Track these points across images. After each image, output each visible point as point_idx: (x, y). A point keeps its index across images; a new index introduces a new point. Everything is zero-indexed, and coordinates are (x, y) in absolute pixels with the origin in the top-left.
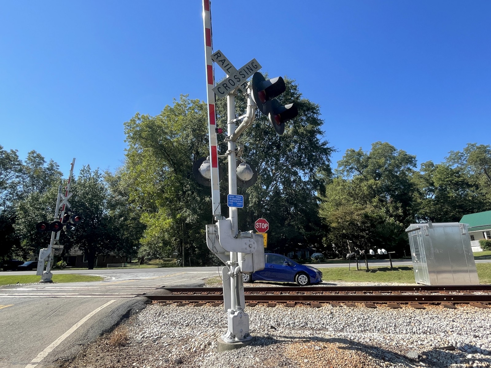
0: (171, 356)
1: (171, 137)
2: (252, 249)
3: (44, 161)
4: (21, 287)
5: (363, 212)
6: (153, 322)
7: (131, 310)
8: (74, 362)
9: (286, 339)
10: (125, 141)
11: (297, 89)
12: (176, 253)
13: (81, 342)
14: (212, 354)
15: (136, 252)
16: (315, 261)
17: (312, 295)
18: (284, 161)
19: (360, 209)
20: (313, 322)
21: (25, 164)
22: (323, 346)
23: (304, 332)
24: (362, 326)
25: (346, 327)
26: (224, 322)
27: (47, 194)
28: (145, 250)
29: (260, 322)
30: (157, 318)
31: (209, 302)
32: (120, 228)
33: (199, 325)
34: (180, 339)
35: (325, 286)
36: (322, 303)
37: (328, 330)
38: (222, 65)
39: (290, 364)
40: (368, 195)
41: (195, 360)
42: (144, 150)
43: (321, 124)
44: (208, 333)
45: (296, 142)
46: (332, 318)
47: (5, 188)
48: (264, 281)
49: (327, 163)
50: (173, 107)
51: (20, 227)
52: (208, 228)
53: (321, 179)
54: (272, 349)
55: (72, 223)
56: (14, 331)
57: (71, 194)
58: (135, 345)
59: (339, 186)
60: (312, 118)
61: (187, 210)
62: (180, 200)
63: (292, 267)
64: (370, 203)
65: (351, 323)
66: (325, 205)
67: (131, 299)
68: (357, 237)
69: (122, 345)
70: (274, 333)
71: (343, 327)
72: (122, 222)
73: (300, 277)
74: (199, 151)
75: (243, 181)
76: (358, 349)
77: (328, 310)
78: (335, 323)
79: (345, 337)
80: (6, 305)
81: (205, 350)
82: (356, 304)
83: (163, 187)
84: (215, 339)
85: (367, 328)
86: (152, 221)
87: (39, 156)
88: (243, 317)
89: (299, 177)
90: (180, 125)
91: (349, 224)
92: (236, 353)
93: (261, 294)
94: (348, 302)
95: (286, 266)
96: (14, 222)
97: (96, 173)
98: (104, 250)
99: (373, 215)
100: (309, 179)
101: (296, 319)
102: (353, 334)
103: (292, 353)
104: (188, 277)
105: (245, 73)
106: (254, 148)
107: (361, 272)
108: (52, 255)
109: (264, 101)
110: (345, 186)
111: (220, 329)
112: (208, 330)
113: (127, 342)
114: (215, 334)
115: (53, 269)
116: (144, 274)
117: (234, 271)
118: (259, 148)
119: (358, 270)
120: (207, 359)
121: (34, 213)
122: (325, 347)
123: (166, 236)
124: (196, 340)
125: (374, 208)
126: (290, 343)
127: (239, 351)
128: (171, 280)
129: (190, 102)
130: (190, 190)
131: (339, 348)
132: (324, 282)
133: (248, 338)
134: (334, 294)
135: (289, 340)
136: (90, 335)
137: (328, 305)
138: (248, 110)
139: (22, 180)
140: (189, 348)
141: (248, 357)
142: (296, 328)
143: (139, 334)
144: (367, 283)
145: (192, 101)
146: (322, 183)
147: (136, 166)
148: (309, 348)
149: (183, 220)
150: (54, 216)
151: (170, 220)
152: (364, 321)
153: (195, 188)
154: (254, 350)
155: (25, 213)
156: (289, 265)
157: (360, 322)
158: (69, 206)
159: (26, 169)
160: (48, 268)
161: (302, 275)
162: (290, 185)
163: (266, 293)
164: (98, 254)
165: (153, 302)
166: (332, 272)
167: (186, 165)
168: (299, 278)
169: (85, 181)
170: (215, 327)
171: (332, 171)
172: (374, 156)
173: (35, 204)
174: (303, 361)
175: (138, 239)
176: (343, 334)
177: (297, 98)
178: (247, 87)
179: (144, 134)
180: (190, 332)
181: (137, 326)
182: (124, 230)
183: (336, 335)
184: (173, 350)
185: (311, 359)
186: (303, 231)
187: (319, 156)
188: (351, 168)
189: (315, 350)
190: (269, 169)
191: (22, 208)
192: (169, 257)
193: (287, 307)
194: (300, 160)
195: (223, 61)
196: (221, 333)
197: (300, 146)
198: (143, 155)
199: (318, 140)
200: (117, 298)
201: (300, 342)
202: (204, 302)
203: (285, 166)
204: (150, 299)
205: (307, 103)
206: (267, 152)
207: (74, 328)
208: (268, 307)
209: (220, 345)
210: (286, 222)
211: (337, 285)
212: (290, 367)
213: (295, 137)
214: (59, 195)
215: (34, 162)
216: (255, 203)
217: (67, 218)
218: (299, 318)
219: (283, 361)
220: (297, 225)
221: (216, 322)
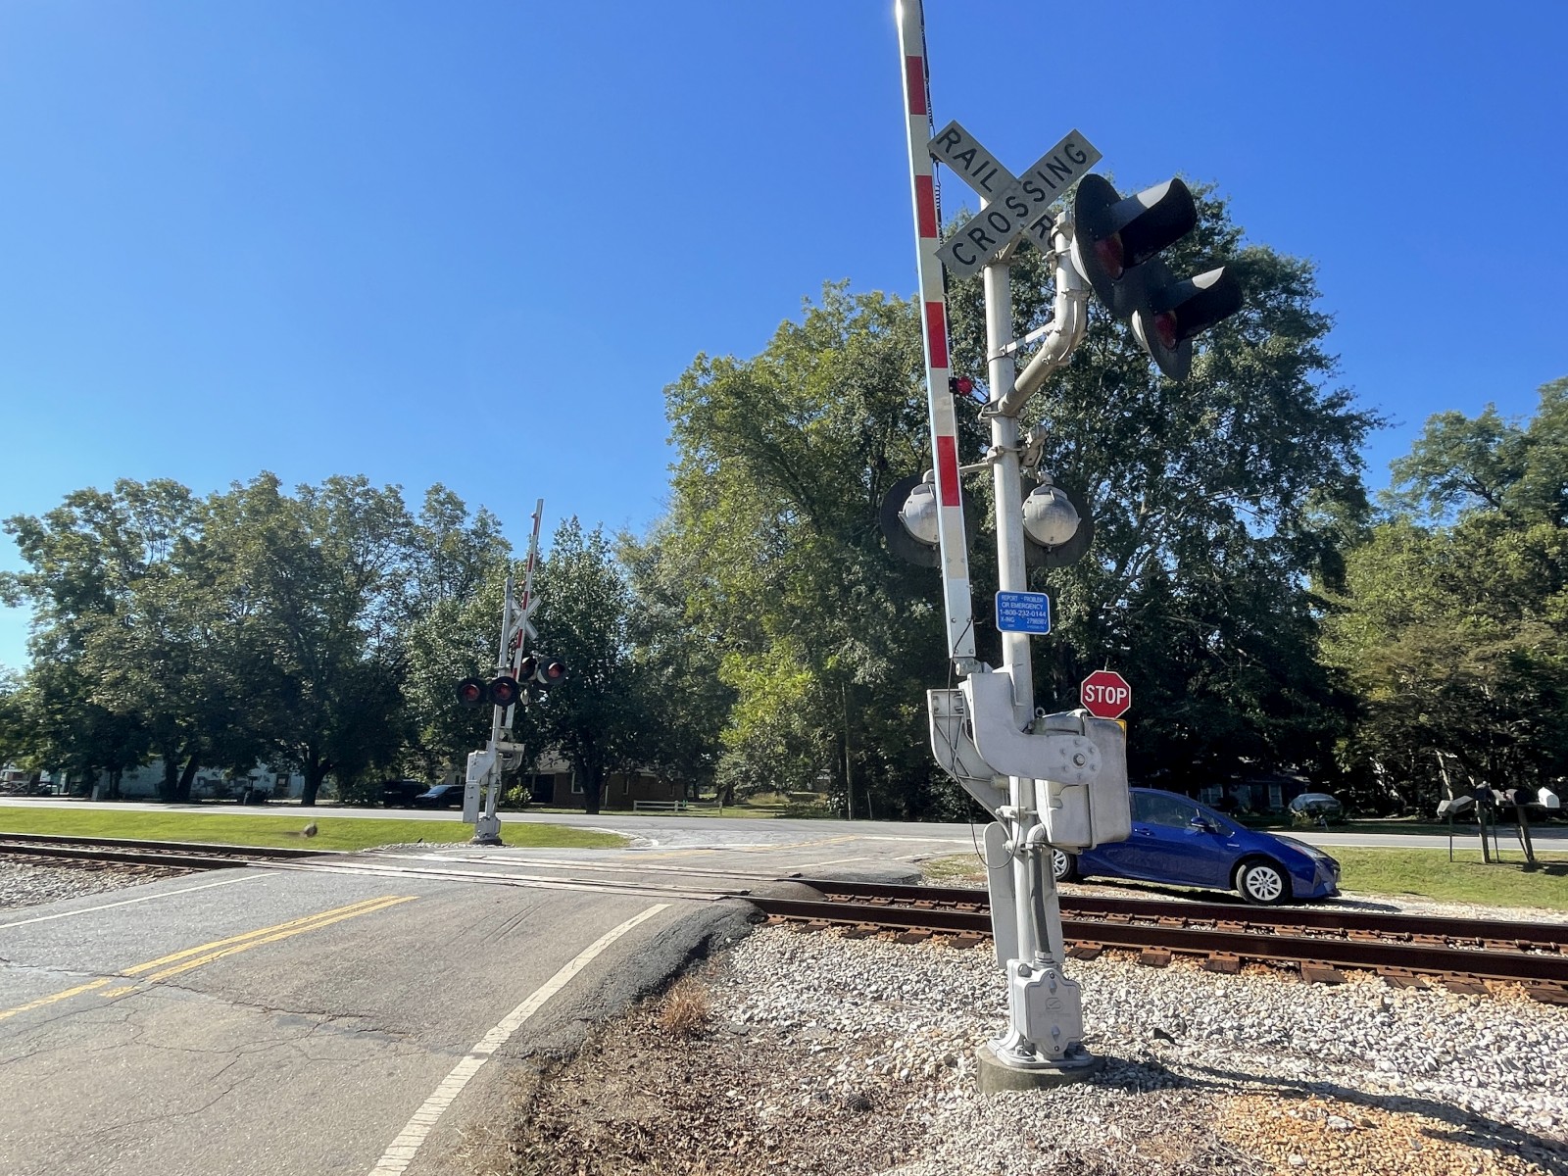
0: (835, 1084)
1: (800, 418)
2: (1086, 771)
3: (464, 512)
4: (431, 851)
5: (1503, 645)
6: (775, 977)
7: (711, 936)
8: (573, 1066)
9: (1214, 1079)
10: (669, 442)
11: (1224, 215)
12: (827, 778)
13: (586, 1014)
14: (961, 1093)
15: (710, 770)
16: (1308, 820)
17: (1303, 936)
18: (1179, 473)
19: (1492, 637)
20: (1312, 1030)
21: (419, 522)
22: (1359, 1117)
23: (1278, 1063)
24: (1515, 1067)
25: (1447, 1063)
26: (993, 998)
27: (476, 602)
28: (736, 764)
29: (1114, 1012)
30: (785, 966)
31: (939, 933)
32: (666, 697)
33: (914, 1002)
34: (857, 1036)
35: (1351, 910)
36: (1345, 968)
37: (1373, 1066)
38: (967, 168)
39: (1235, 1162)
40: (1526, 582)
41: (909, 1106)
42: (723, 465)
43: (1319, 330)
44: (945, 1029)
45: (1222, 402)
46: (1390, 1026)
47: (378, 589)
48: (1120, 881)
49: (1347, 470)
50: (801, 326)
51: (417, 692)
52: (935, 698)
53: (1325, 530)
54: (1165, 1105)
55: (543, 681)
56: (426, 966)
57: (537, 601)
58: (728, 1038)
59: (1400, 551)
60: (1284, 313)
61: (857, 643)
62: (833, 615)
63: (1220, 838)
64: (1537, 612)
65: (1471, 1053)
66: (1343, 624)
67: (709, 904)
68: (1480, 741)
69: (694, 1035)
70: (1168, 1052)
71: (1436, 1061)
72: (669, 680)
73: (1253, 873)
74: (886, 455)
75: (1044, 547)
76: (1506, 1149)
77: (1369, 995)
78: (1402, 1044)
79: (1444, 1098)
80: (401, 895)
81: (936, 1078)
82: (1488, 984)
83: (781, 576)
84: (968, 1048)
85: (1541, 1078)
86: (754, 677)
87: (451, 499)
88: (1061, 989)
89: (1236, 527)
90: (824, 379)
91: (1445, 693)
92: (1043, 1102)
93: (1112, 920)
94: (1454, 975)
95: (1199, 834)
96: (402, 680)
97: (596, 537)
98: (625, 761)
99: (1552, 659)
100: (1279, 530)
101: (1244, 1016)
102: (1481, 1092)
103: (1242, 1126)
104: (867, 851)
105: (1042, 184)
106: (1069, 436)
107: (1501, 869)
108: (497, 771)
109: (1117, 271)
110: (1427, 553)
111: (982, 1021)
112: (942, 1019)
113: (708, 1028)
114: (965, 1033)
115: (500, 808)
116: (736, 834)
117: (1025, 837)
118: (1089, 433)
119: (1488, 861)
120: (948, 1107)
121: (449, 654)
122: (1368, 1125)
123: (797, 724)
124: (906, 1046)
125: (1552, 633)
126: (1231, 1092)
127: (1051, 1097)
128: (818, 858)
129: (853, 303)
130: (863, 581)
131: (1429, 1133)
132: (1345, 896)
133: (1079, 1060)
134: (1390, 942)
135: (1225, 1081)
136: (609, 995)
137: (1369, 977)
138: (1059, 306)
139: (415, 566)
140: (886, 1067)
141: (1082, 1121)
142: (1247, 1046)
143: (736, 1008)
144: (1528, 911)
145: (859, 300)
146: (1327, 542)
147: (703, 514)
148: (1304, 1117)
149: (844, 674)
150: (497, 661)
151: (804, 675)
152: (1525, 1049)
153: (877, 576)
154: (1104, 1101)
155: (427, 654)
156: (1207, 828)
157: (1510, 1050)
158: (534, 635)
159: (423, 534)
160: (490, 805)
161: (1260, 869)
162: (1203, 554)
163: (1131, 920)
164: (609, 770)
165: (772, 918)
166: (1377, 865)
167: (848, 505)
168: (1249, 877)
169: (569, 565)
170: (965, 1013)
171: (1369, 498)
172: (1549, 434)
173: (448, 631)
174: (1283, 1158)
175: (715, 730)
176: (1438, 1089)
177: (1225, 248)
178: (1054, 230)
179: (721, 417)
180: (887, 1019)
181: (731, 984)
182: (675, 703)
183: (1407, 1088)
184: (839, 1068)
185: (1314, 1158)
186: (1256, 714)
187: (1316, 447)
188: (1452, 485)
189: (1331, 1129)
190: (1124, 503)
191: (420, 641)
192: (804, 788)
193: (1209, 973)
194: (1241, 464)
195: (968, 156)
196: (986, 1032)
197: (1239, 416)
198: (720, 478)
199: (1310, 389)
200: (673, 900)
201: (1268, 1096)
202: (923, 930)
203: (1184, 489)
204: (763, 910)
205: (1262, 259)
206: (1116, 445)
207: (567, 974)
208: (1142, 964)
209: (986, 1070)
210: (1193, 685)
211: (1400, 910)
212: (1235, 1171)
213: (1221, 387)
214: (507, 606)
215: (442, 514)
216: (1078, 620)
217: (530, 666)
218: (1259, 1013)
219: (1210, 1148)
220: (1233, 692)
221: (967, 997)
